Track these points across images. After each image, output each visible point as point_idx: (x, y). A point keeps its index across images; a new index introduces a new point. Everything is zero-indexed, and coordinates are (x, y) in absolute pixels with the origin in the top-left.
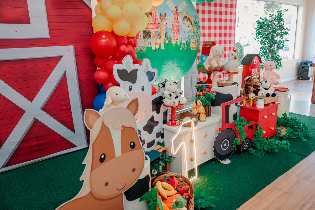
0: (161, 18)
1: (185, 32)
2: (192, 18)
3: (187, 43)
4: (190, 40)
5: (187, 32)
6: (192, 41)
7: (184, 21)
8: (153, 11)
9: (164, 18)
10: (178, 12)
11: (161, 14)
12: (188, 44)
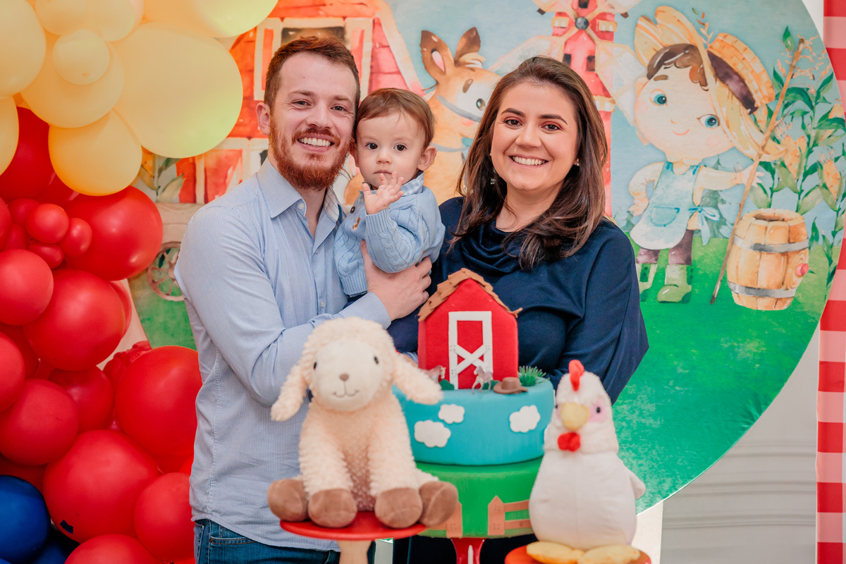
0: (428, 65)
1: (669, 166)
2: (749, 56)
3: (686, 246)
4: (725, 231)
5: (695, 169)
6: (749, 233)
7: (665, 78)
8: (358, 15)
9: (457, 63)
10: (603, 16)
11: (426, 36)
12: (696, 254)
